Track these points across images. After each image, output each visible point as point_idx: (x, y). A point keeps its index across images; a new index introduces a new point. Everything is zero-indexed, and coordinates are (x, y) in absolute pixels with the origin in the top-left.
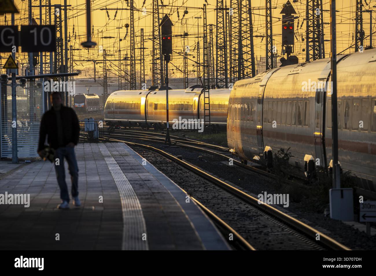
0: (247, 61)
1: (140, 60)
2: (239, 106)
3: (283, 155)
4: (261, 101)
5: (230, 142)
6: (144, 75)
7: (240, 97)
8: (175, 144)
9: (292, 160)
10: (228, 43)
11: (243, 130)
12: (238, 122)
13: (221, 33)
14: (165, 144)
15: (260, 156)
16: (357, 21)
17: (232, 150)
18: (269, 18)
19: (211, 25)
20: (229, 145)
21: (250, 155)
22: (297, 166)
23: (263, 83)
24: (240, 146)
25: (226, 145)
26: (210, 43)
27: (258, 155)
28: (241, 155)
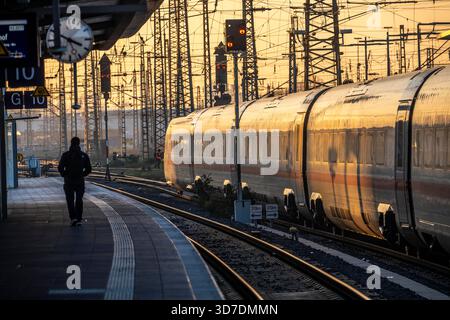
8: (114, 180)
15: (193, 185)
17: (168, 183)
20: (166, 178)
27: (190, 184)
28: (177, 186)
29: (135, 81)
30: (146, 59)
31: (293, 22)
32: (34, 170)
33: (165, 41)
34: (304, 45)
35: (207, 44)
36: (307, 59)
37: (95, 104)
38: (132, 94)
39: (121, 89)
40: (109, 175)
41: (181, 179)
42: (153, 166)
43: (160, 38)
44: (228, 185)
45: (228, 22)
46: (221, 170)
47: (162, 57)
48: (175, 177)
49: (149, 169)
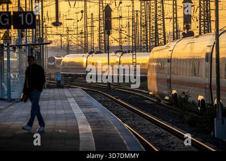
0: (160, 34)
1: (91, 34)
2: (155, 64)
3: (184, 96)
4: (169, 60)
5: (149, 87)
6: (93, 44)
7: (156, 58)
9: (190, 100)
10: (148, 23)
11: (158, 80)
12: (155, 74)
13: (143, 16)
14: (107, 89)
15: (170, 97)
18: (175, 7)
19: (137, 11)
20: (149, 89)
21: (163, 96)
22: (194, 103)
23: (171, 49)
24: (156, 90)
25: (147, 90)
26: (136, 23)
27: (168, 96)
28: (157, 96)
30: (135, 14)
32: (59, 82)
44: (202, 100)
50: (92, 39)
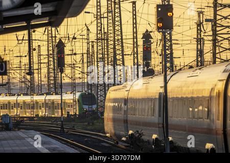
1: (38, 69)
2: (112, 104)
3: (138, 135)
4: (126, 101)
5: (106, 129)
6: (41, 81)
7: (113, 98)
8: (67, 132)
9: (145, 138)
10: (106, 56)
11: (115, 120)
12: (111, 115)
13: (100, 50)
14: (61, 132)
15: (127, 138)
16: (198, 43)
17: (107, 135)
18: (135, 40)
19: (93, 42)
20: (106, 131)
21: (119, 137)
22: (148, 142)
23: (128, 89)
25: (105, 133)
26: (92, 55)
27: (125, 137)
28: (114, 138)
29: (83, 61)
30: (91, 46)
31: (199, 16)
32: (7, 125)
33: (105, 33)
34: (213, 30)
35: (135, 33)
36: (215, 41)
37: (55, 77)
38: (81, 70)
39: (73, 66)
40: (63, 128)
41: (117, 132)
42: (95, 121)
43: (101, 30)
44: (156, 139)
45: (158, 6)
46: (150, 126)
47: (102, 39)
48: (113, 131)
49: (93, 123)
50: (39, 76)
